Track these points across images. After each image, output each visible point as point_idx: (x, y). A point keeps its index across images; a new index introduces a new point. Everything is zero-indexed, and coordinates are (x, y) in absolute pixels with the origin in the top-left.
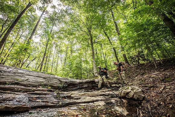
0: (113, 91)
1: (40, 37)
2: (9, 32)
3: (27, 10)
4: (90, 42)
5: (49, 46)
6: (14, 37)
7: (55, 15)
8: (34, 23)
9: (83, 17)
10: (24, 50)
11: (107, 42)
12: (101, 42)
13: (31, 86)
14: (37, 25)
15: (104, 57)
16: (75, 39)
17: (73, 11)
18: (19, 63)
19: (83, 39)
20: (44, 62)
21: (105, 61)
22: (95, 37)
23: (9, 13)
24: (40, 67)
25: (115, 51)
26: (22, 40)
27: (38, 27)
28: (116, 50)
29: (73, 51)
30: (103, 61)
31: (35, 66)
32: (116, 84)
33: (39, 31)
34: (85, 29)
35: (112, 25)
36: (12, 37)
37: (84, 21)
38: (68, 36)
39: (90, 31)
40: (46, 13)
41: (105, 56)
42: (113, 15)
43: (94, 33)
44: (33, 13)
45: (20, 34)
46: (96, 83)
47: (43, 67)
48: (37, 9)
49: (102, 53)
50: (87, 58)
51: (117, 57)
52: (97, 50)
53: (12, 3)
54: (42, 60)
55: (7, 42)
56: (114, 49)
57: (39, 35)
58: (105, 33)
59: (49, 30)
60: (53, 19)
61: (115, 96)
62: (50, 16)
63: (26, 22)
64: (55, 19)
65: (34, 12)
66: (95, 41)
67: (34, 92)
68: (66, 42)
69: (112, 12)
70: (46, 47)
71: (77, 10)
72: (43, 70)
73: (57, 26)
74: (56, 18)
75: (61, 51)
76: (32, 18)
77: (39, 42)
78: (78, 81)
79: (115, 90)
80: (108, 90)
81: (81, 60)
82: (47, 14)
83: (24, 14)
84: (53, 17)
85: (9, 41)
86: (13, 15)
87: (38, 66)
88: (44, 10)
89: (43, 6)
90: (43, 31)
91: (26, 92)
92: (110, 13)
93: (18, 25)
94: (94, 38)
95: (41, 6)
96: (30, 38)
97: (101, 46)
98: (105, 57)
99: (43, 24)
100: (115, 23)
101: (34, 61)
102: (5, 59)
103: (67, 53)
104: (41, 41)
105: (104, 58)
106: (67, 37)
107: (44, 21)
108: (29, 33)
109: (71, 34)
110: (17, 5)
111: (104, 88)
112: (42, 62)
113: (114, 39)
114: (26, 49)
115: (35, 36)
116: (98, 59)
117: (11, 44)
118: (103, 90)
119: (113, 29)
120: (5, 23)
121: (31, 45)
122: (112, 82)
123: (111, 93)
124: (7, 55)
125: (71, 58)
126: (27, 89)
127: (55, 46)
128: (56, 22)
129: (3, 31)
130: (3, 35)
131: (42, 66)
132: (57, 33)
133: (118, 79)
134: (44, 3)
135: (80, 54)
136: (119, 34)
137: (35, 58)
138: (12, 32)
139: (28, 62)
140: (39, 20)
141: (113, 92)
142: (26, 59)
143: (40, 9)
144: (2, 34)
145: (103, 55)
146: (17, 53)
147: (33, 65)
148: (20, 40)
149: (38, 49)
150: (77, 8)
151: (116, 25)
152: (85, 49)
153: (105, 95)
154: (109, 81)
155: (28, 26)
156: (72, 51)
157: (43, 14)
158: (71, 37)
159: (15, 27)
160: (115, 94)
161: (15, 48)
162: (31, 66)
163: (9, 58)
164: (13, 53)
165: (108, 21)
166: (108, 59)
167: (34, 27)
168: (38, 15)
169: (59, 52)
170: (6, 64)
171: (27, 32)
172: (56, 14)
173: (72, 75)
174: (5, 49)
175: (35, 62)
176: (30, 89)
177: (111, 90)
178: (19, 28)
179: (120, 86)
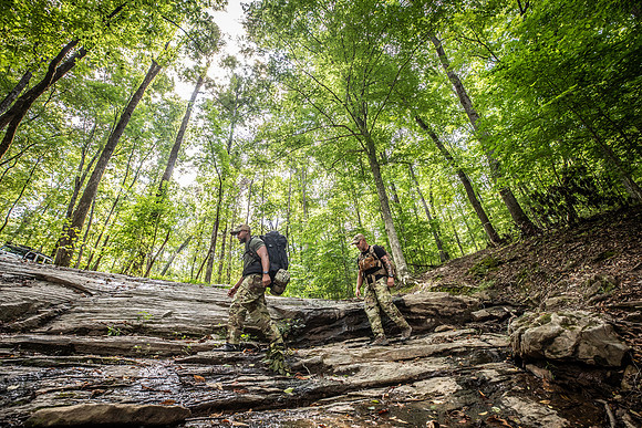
0: (483, 337)
1: (197, 169)
2: (101, 165)
3: (150, 86)
4: (366, 162)
5: (226, 193)
6: (117, 180)
7: (236, 89)
8: (174, 124)
9: (330, 78)
10: (152, 216)
11: (430, 153)
12: (406, 155)
13: (183, 334)
14: (182, 132)
15: (427, 211)
16: (313, 159)
17: (294, 62)
18: (141, 261)
19: (340, 156)
20: (218, 250)
21: (432, 225)
22: (383, 140)
23: (98, 105)
24: (205, 270)
25: (466, 182)
26: (143, 186)
27: (188, 135)
28: (471, 177)
29: (310, 203)
30: (425, 223)
31: (190, 268)
32: (488, 306)
33: (192, 150)
34: (345, 119)
35: (442, 86)
36: (111, 183)
37: (338, 91)
38: (288, 150)
39: (363, 124)
40: (207, 88)
41: (428, 204)
42: (440, 51)
43: (377, 126)
44: (167, 95)
45: (134, 168)
46: (409, 307)
47: (216, 268)
48: (176, 79)
49: (417, 196)
50: (363, 223)
51: (476, 204)
52: (397, 186)
53: (102, 74)
54: (208, 243)
55: (99, 197)
56: (462, 173)
57: (191, 163)
58: (419, 120)
59: (223, 141)
60: (232, 102)
61: (496, 353)
62: (220, 95)
63: (148, 125)
64: (239, 101)
65: (168, 89)
66: (383, 155)
67: (195, 354)
68: (282, 173)
69: (437, 42)
70: (217, 200)
71: (309, 57)
72: (217, 277)
73: (246, 122)
74: (240, 97)
75: (268, 208)
76: (165, 111)
77: (195, 184)
78: (342, 306)
79: (491, 331)
80: (462, 331)
81: (344, 230)
82: (211, 90)
83: (141, 103)
84: (231, 97)
85: (104, 196)
86: (111, 111)
87: (197, 265)
88: (201, 79)
89: (195, 67)
90: (202, 147)
91: (170, 355)
92: (430, 45)
93: (126, 139)
94: (380, 147)
95: (191, 68)
96: (166, 177)
97: (411, 171)
98: (430, 210)
99: (201, 123)
100: (453, 77)
101: (185, 252)
102: (98, 252)
103: (289, 213)
104: (200, 181)
105: (428, 214)
106: (283, 154)
107: (204, 113)
108: (161, 162)
109: (299, 144)
110: (118, 80)
111: (445, 326)
112: (211, 251)
113: (458, 136)
114: (155, 214)
115: (179, 167)
116: (405, 219)
117: (112, 203)
118: (440, 335)
119: (448, 103)
120: (89, 141)
121: (172, 199)
122: (470, 302)
123: (476, 342)
124: (103, 238)
125: (307, 228)
126: (172, 347)
127: (247, 191)
128: (240, 110)
129: (85, 167)
130: (88, 179)
131: (211, 264)
132: (251, 146)
133: (493, 287)
134: (197, 56)
135: (335, 208)
136: (473, 116)
137: (187, 242)
138: (110, 165)
139: (166, 255)
140: (188, 112)
141: (484, 341)
142: (158, 246)
143: (189, 78)
144: (85, 176)
145: (420, 204)
146: (132, 230)
147: (182, 265)
148: (136, 185)
149: (193, 208)
150: (308, 53)
151: (459, 87)
152: (353, 187)
153: (455, 354)
154: (460, 297)
155: (156, 140)
156: (306, 203)
157: (197, 92)
158: (298, 153)
159: (118, 147)
160: (494, 347)
161: (123, 214)
162: (175, 268)
163: (107, 249)
164: (119, 229)
165: (427, 76)
166: (442, 215)
167: (173, 140)
168: (183, 99)
169: (262, 210)
170: (102, 268)
171: (155, 159)
172: (239, 86)
173: (317, 288)
174: (94, 220)
175: (187, 253)
176: (180, 347)
177: (472, 330)
178: (128, 150)
179: (508, 315)
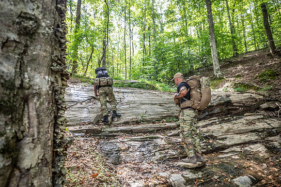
46: (233, 103)
80: (257, 117)
123: (266, 126)
141: (269, 124)
160: (273, 128)
